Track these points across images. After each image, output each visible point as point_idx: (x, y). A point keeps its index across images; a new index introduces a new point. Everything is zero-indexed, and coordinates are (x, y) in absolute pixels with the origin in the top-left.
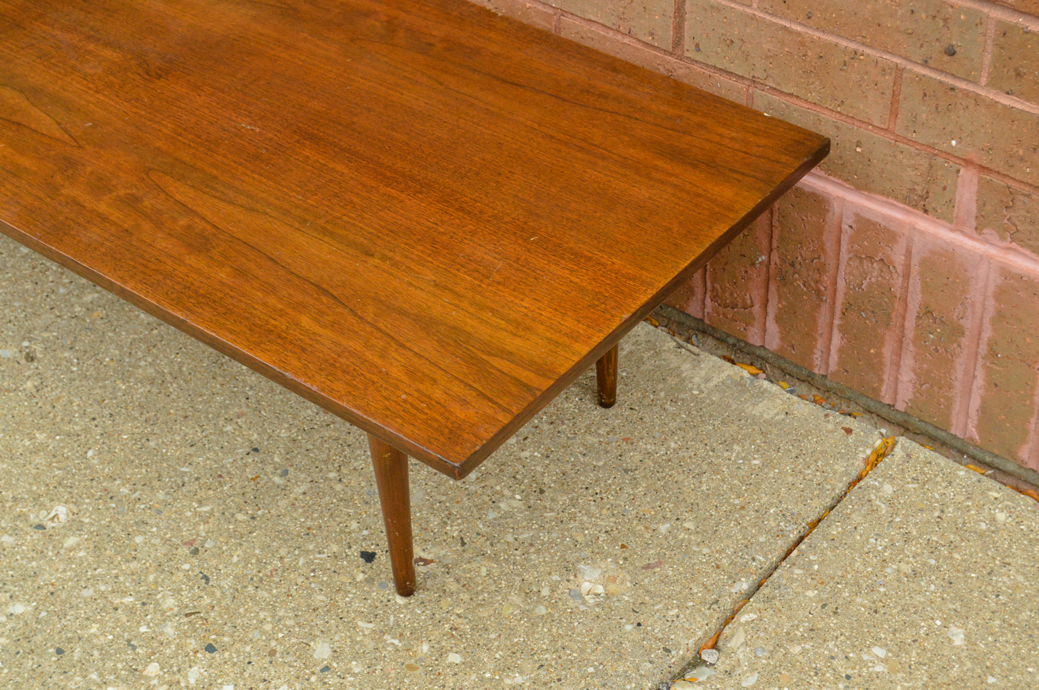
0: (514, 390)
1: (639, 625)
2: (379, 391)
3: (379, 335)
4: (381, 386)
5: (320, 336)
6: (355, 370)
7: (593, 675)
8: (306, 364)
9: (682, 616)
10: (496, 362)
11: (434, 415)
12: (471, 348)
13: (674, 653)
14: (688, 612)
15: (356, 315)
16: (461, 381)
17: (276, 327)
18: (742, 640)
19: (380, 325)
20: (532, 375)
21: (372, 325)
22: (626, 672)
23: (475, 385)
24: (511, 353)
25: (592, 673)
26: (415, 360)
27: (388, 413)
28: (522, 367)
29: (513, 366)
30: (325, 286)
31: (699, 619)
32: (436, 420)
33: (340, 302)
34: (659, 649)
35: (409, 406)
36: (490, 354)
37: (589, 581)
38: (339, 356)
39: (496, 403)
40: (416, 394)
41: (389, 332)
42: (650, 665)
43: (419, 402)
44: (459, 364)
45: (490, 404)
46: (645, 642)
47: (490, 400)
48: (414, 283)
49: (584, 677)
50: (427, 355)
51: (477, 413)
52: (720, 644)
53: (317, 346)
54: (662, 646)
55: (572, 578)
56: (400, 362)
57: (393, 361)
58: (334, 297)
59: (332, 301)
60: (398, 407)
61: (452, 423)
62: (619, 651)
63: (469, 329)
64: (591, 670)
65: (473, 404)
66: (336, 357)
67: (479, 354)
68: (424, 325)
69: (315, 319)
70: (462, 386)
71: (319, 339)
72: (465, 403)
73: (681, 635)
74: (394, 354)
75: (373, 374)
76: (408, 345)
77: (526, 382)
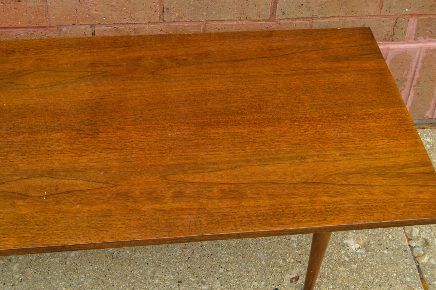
0: (427, 177)
1: (387, 248)
2: (392, 208)
3: (357, 187)
4: (389, 205)
5: (340, 201)
6: (372, 206)
7: (398, 276)
8: (353, 216)
9: (394, 236)
10: (407, 171)
11: (421, 203)
12: (392, 171)
13: (408, 250)
14: (394, 233)
15: (338, 185)
16: (409, 185)
17: (320, 209)
18: (418, 231)
19: (352, 183)
20: (424, 168)
21: (350, 185)
22: (404, 267)
23: (415, 184)
24: (406, 165)
25: (396, 276)
26: (383, 188)
27: (407, 213)
28: (416, 167)
29: (414, 169)
30: (310, 181)
31: (400, 233)
32: (424, 205)
33: (325, 184)
34: (403, 252)
35: (409, 206)
36: (401, 169)
37: (353, 245)
38: (359, 204)
39: (430, 186)
40: (404, 200)
41: (359, 183)
42: (407, 259)
43: (409, 202)
44: (398, 179)
45: (429, 187)
46: (396, 253)
47: (427, 186)
48: (337, 159)
49: (396, 278)
50: (384, 184)
51: (430, 193)
52: (409, 237)
53: (345, 206)
54: (402, 250)
55: (348, 248)
56: (380, 192)
57: (378, 193)
58: (321, 183)
59: (322, 185)
60: (406, 209)
61: (430, 202)
62: (394, 262)
63: (380, 165)
64: (395, 275)
65: (425, 191)
66: (358, 205)
67: (398, 172)
68: (365, 173)
69: (328, 196)
70: (411, 187)
71: (342, 202)
72: (422, 192)
73: (402, 242)
74: (374, 191)
75: (379, 203)
76: (372, 184)
77: (425, 171)
